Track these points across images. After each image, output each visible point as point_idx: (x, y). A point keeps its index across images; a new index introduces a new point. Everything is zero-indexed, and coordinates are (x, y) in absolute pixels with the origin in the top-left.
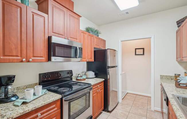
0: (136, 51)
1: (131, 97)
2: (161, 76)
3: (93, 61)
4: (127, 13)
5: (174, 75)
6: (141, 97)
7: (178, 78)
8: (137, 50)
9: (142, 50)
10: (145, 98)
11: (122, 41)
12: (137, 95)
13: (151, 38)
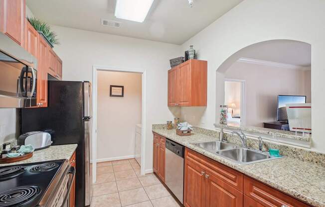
0: (112, 90)
1: (106, 168)
2: (153, 125)
3: (47, 106)
4: (117, 25)
5: (166, 123)
6: (119, 163)
7: (179, 125)
8: (113, 88)
9: (121, 88)
10: (125, 162)
11: (98, 70)
12: (112, 161)
13: (142, 73)
